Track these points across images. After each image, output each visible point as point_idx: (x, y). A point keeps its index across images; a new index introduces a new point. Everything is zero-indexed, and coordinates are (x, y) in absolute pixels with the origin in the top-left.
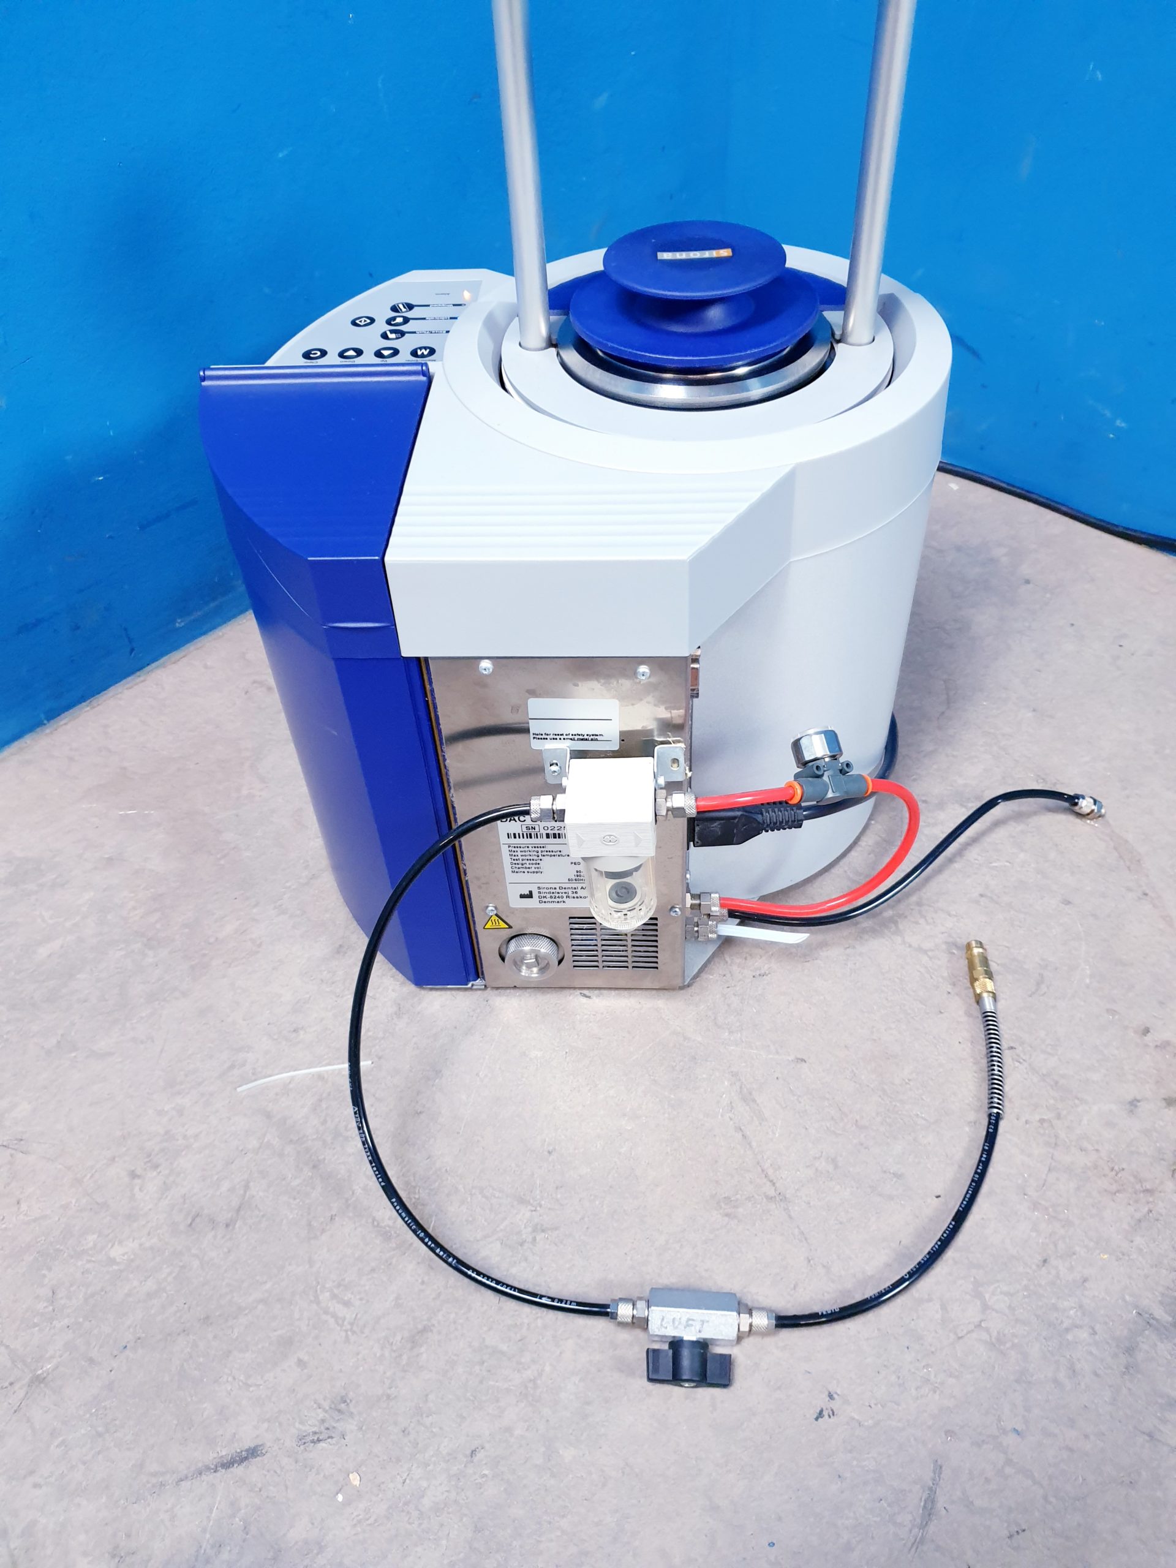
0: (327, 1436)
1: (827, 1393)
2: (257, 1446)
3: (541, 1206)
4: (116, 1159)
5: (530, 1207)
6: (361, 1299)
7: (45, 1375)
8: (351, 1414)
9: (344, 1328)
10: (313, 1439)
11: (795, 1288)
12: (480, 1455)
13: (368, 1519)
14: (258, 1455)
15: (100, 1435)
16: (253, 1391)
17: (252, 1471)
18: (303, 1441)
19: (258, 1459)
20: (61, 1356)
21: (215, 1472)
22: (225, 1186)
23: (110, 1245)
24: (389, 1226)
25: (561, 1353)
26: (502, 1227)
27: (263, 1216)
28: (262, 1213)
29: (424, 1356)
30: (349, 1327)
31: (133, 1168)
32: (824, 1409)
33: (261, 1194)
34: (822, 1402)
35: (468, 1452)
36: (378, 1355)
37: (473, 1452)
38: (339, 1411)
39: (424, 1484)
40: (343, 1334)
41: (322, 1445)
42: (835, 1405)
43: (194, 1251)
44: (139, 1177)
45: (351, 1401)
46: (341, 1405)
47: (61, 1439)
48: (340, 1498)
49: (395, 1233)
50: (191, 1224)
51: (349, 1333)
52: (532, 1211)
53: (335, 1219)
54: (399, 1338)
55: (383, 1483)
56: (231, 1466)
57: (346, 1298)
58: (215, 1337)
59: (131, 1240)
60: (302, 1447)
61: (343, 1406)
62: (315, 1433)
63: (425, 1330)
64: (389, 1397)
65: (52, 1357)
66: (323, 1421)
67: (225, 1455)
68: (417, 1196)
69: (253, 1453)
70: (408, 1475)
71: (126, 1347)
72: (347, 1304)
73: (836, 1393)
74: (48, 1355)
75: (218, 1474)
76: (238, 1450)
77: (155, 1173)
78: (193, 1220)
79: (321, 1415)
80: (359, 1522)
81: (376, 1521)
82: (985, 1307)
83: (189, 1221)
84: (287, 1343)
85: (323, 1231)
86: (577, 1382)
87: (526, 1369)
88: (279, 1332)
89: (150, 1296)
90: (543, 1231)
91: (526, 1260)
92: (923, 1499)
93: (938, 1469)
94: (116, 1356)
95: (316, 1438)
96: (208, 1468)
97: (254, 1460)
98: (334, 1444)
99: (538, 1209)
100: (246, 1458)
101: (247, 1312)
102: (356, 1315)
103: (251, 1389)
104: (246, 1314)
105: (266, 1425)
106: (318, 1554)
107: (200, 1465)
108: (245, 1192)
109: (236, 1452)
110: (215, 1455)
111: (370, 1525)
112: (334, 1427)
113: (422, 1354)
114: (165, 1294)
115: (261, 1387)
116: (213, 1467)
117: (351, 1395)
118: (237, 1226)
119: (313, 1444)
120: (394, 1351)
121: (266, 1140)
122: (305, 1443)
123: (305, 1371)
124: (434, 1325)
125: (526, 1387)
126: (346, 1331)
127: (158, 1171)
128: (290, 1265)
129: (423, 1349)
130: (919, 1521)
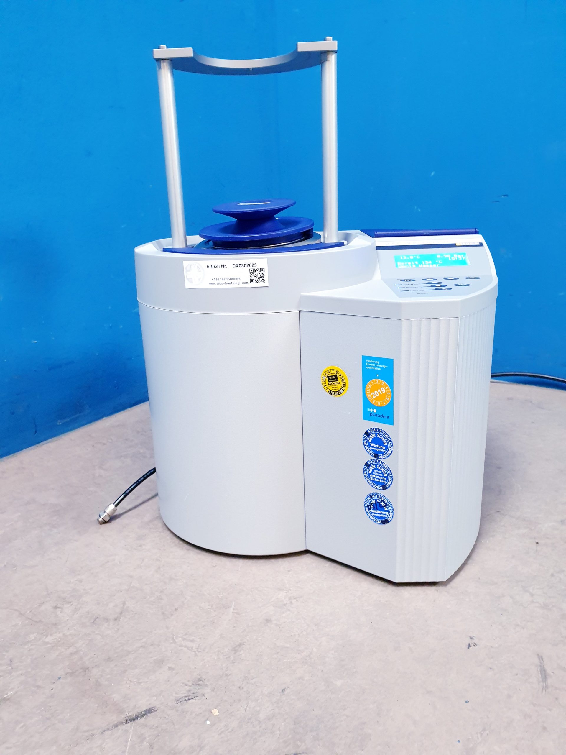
0: (194, 697)
1: (469, 638)
2: (151, 708)
3: (291, 590)
4: (45, 603)
5: (284, 591)
6: (200, 638)
7: (9, 697)
8: (206, 685)
9: (193, 651)
10: (186, 699)
11: (434, 601)
12: (287, 692)
13: (228, 730)
14: (153, 712)
15: (48, 719)
16: (143, 685)
17: (150, 719)
18: (179, 701)
19: (153, 713)
20: (18, 687)
21: (126, 724)
22: (111, 605)
23: (45, 637)
24: (209, 608)
25: (320, 643)
26: (272, 600)
27: (136, 613)
28: (135, 613)
29: (243, 655)
30: (196, 650)
31: (56, 605)
32: (470, 643)
33: (133, 605)
34: (469, 641)
35: (281, 691)
36: (216, 658)
37: (283, 691)
38: (199, 685)
39: (258, 708)
40: (193, 653)
41: (191, 701)
42: (476, 641)
43: (97, 632)
44: (59, 608)
45: (204, 680)
46: (199, 682)
47: (22, 724)
48: (208, 722)
49: (213, 610)
50: (93, 622)
51: (197, 652)
52: (286, 592)
53: (178, 610)
54: (226, 650)
55: (233, 712)
56: (136, 719)
57: (191, 639)
58: (116, 666)
59: (58, 633)
60: (179, 704)
61: (200, 682)
62: (186, 697)
63: (240, 645)
64: (227, 675)
65: (12, 689)
66: (190, 691)
67: (132, 715)
68: (222, 596)
69: (149, 711)
70: (247, 706)
71: (60, 678)
72: (192, 641)
73: (474, 637)
74: (10, 688)
75: (129, 724)
76: (139, 712)
77: (69, 605)
78: (95, 620)
79: (187, 688)
80: (222, 732)
81: (232, 730)
82: (532, 595)
83: (92, 621)
84: (160, 662)
85: (172, 615)
86: (333, 653)
87: (303, 652)
88: (155, 658)
89: (71, 654)
90: (295, 599)
91: (289, 610)
92: (539, 670)
93: (541, 658)
94: (54, 683)
95: (187, 699)
96: (121, 723)
97: (150, 714)
98: (199, 700)
99: (289, 591)
100: (145, 714)
101: (133, 652)
102: (199, 645)
103: (142, 684)
104: (133, 654)
105: (155, 698)
106: (200, 751)
107: (116, 722)
108: (124, 606)
109: (138, 712)
110: (124, 716)
111: (229, 732)
112: (197, 692)
113: (241, 654)
114: (81, 652)
115: (148, 682)
116: (124, 722)
117: (204, 677)
118: (121, 619)
119: (185, 702)
120: (225, 656)
121: (132, 585)
122: (180, 702)
123: (174, 671)
124: (245, 642)
125: (306, 659)
126: (195, 652)
127: (71, 604)
128: (155, 630)
129: (241, 652)
130: (541, 679)
